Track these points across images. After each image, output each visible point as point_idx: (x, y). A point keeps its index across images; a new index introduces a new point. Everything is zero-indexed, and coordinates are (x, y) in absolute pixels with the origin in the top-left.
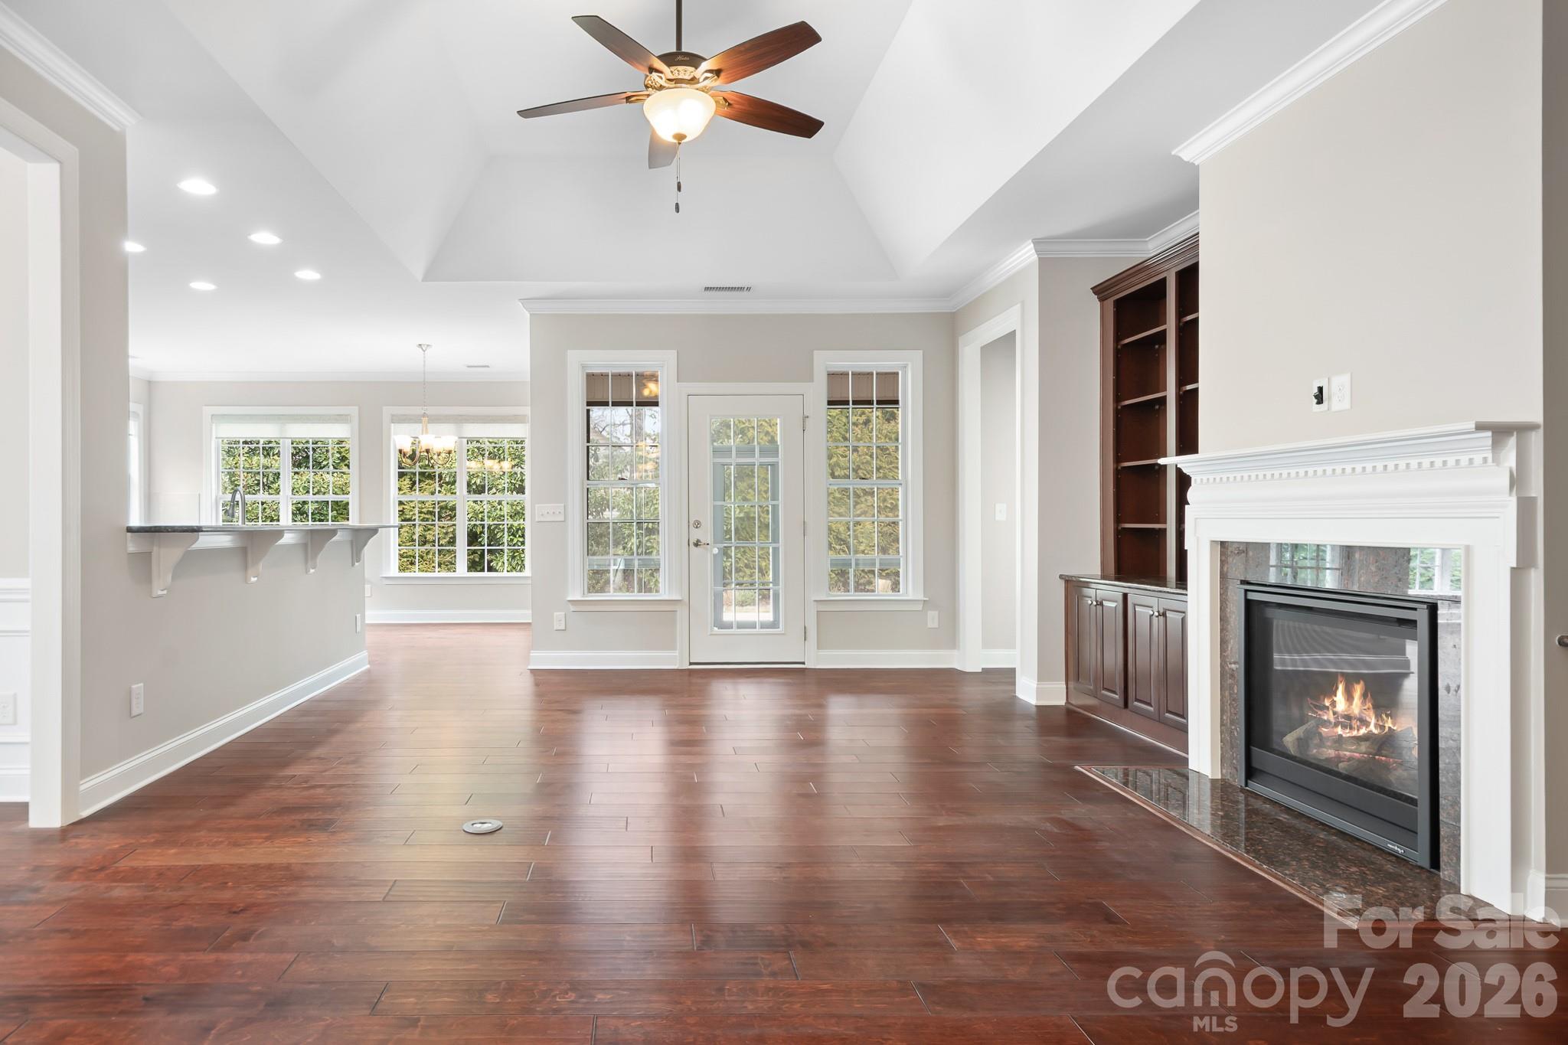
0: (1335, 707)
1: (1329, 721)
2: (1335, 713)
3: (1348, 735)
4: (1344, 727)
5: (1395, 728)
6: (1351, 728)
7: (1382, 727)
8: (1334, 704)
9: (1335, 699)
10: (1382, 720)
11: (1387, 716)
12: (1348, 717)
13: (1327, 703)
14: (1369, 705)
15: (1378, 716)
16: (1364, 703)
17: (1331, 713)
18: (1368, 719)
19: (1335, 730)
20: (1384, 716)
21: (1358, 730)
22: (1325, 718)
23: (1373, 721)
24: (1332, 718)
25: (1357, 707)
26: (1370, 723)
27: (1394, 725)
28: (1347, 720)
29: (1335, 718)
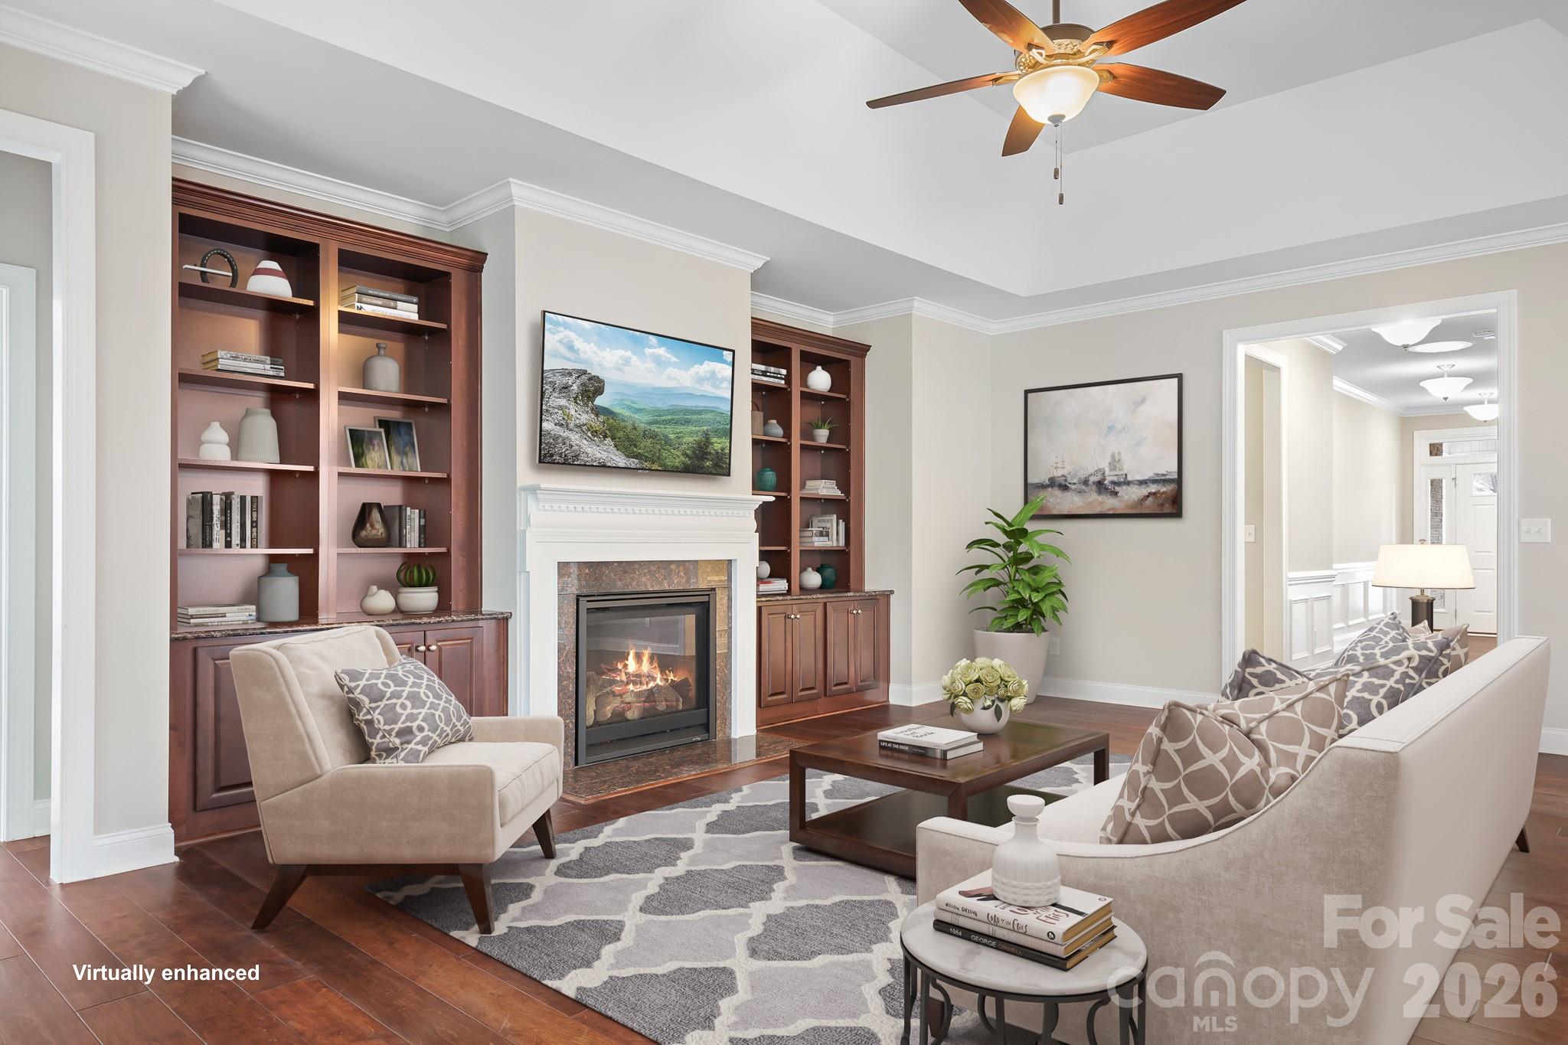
0: (627, 669)
1: (622, 681)
2: (626, 674)
3: (639, 690)
4: (635, 683)
5: (676, 679)
6: (641, 683)
7: (667, 680)
8: (626, 666)
9: (627, 662)
10: (666, 675)
11: (669, 671)
12: (638, 676)
13: (620, 666)
14: (656, 665)
15: (663, 672)
16: (651, 663)
17: (623, 674)
18: (655, 676)
19: (628, 687)
20: (667, 672)
21: (647, 685)
22: (618, 679)
23: (659, 676)
24: (624, 678)
25: (646, 667)
26: (656, 678)
27: (675, 677)
28: (637, 678)
29: (627, 678)
